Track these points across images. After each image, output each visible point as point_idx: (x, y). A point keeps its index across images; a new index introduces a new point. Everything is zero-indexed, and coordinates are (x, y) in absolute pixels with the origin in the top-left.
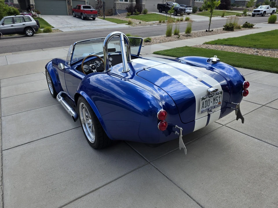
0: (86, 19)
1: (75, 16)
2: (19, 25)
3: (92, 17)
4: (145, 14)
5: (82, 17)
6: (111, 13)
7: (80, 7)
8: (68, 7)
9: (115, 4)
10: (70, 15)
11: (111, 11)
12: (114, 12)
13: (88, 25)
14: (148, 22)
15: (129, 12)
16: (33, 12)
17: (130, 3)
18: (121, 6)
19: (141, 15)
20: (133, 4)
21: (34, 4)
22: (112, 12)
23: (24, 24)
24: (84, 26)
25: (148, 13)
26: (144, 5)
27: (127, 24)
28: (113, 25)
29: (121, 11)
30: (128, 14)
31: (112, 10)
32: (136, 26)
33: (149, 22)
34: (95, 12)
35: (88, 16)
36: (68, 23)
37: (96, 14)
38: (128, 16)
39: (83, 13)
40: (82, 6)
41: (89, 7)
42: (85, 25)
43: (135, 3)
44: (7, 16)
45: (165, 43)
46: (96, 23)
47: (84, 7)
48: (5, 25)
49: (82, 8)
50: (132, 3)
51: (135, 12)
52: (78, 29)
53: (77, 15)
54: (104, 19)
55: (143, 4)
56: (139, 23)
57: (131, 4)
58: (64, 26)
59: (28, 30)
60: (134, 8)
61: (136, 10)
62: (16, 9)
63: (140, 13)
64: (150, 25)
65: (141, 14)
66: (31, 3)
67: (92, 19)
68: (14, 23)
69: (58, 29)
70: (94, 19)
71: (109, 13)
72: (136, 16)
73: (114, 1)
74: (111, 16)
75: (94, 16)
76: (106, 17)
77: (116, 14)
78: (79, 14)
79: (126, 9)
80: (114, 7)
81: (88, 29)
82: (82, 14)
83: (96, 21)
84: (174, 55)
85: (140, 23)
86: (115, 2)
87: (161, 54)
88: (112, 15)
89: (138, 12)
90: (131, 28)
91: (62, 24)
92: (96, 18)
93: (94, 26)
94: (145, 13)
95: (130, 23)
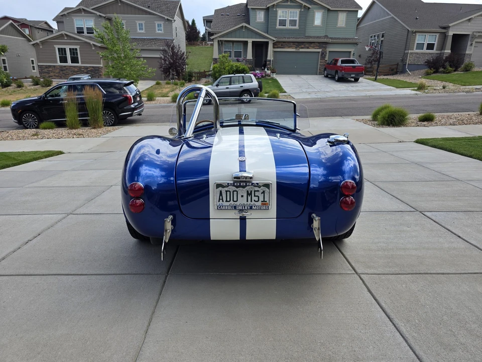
0: (342, 80)
1: (326, 77)
2: (236, 87)
3: (352, 78)
4: (467, 71)
5: (337, 77)
6: (395, 71)
7: (337, 61)
8: (321, 62)
9: (405, 55)
10: (320, 74)
11: (395, 66)
12: (400, 68)
13: (341, 89)
14: (464, 87)
15: (430, 68)
16: (268, 70)
17: (439, 52)
18: (417, 57)
19: (456, 75)
20: (444, 53)
21: (272, 59)
22: (397, 68)
23: (242, 87)
24: (334, 91)
25: (476, 69)
26: (470, 55)
27: (416, 88)
28: (385, 90)
29: (415, 67)
30: (428, 72)
31: (398, 64)
32: (433, 92)
33: (467, 87)
34: (360, 68)
35: (345, 76)
36: (310, 87)
37: (361, 73)
38: (427, 75)
39: (339, 71)
40: (340, 60)
41: (353, 62)
42: (335, 89)
43: (450, 51)
44: (227, 74)
45: (464, 126)
46: (356, 86)
47: (343, 62)
48: (220, 87)
49: (339, 64)
50: (443, 51)
51: (444, 67)
52: (320, 96)
53: (330, 75)
54: (375, 80)
55: (467, 52)
56: (441, 87)
57: (441, 53)
58: (301, 91)
59: (246, 95)
60: (444, 60)
61: (447, 64)
62: (246, 67)
63: (455, 71)
64: (467, 92)
65: (458, 71)
66: (268, 58)
67: (353, 80)
68: (230, 84)
69: (290, 95)
70: (356, 80)
71: (392, 70)
72: (445, 75)
73: (405, 50)
74: (393, 74)
75: (357, 75)
76: (378, 77)
77: (403, 72)
78: (333, 72)
79: (426, 62)
80: (402, 60)
81: (337, 95)
82: (337, 72)
83: (359, 83)
84: (453, 149)
85: (444, 87)
86: (406, 52)
87: (430, 144)
88: (396, 73)
89: (451, 67)
90: (419, 95)
91: (300, 87)
92: (361, 79)
93: (350, 91)
94: (467, 69)
95: (421, 88)
